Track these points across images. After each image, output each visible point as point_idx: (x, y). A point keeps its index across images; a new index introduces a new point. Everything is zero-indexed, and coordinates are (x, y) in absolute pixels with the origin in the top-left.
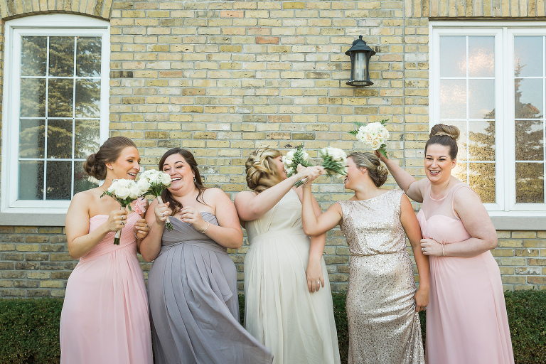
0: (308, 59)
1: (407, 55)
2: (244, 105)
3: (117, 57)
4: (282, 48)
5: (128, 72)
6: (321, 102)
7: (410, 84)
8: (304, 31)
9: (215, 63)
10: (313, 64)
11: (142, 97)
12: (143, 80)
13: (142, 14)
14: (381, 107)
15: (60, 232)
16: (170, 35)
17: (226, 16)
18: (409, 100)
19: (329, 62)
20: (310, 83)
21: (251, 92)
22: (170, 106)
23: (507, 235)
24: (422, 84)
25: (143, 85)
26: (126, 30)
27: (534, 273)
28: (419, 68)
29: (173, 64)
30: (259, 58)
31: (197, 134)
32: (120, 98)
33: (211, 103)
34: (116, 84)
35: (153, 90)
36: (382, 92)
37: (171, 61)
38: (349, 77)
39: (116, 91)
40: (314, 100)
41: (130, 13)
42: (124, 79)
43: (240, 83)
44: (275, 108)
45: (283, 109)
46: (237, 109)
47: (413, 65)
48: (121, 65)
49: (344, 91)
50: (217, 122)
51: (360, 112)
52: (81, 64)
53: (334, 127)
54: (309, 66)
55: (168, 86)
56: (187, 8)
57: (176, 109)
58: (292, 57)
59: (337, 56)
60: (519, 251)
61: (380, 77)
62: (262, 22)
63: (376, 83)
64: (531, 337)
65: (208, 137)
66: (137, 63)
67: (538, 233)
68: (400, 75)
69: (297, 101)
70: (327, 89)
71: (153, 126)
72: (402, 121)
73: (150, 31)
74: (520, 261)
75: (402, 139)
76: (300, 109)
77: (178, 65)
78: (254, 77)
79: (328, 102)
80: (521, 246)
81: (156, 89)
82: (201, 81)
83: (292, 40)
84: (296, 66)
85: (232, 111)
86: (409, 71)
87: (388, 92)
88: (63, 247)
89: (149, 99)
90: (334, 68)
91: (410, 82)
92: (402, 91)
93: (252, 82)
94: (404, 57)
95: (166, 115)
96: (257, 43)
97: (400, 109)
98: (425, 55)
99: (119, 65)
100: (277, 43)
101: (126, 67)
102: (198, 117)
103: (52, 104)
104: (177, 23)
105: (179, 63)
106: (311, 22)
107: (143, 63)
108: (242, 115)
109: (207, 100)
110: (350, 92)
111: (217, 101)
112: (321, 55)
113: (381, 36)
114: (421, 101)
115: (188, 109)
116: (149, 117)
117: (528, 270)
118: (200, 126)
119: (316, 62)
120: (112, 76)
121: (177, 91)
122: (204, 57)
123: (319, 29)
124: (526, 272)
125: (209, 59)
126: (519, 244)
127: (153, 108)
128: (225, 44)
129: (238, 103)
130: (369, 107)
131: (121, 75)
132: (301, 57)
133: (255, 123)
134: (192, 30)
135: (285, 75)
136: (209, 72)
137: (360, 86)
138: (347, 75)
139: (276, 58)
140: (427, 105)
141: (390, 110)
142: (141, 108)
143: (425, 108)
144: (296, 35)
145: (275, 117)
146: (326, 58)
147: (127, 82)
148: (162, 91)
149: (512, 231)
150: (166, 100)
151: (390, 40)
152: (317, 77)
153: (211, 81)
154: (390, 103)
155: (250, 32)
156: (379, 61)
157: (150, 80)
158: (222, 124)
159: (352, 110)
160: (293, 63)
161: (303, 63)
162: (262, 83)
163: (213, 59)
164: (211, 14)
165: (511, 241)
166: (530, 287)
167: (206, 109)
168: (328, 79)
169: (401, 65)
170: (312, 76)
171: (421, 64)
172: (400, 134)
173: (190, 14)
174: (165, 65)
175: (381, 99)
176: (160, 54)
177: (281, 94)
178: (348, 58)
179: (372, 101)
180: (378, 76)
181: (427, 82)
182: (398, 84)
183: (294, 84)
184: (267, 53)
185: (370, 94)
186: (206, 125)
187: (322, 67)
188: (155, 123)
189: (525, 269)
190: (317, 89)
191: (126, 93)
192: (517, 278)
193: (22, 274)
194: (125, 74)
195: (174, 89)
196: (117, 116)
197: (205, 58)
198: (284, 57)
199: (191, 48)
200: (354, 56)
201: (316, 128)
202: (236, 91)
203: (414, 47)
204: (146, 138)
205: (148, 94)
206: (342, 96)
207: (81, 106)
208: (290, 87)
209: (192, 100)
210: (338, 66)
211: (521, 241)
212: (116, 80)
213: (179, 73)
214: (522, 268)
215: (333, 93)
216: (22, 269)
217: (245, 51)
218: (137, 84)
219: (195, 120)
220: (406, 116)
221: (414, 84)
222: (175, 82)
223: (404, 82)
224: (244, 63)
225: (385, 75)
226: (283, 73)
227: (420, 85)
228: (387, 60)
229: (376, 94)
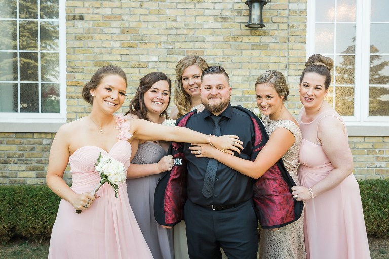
0: (216, 7)
1: (291, 5)
2: (168, 42)
3: (71, 3)
5: (80, 16)
6: (226, 40)
7: (293, 26)
9: (146, 10)
10: (221, 10)
11: (90, 35)
12: (91, 22)
14: (271, 44)
15: (32, 136)
18: (292, 39)
19: (232, 10)
20: (218, 25)
21: (173, 32)
22: (112, 43)
23: (362, 139)
24: (302, 27)
25: (91, 26)
27: (381, 167)
28: (300, 14)
29: (114, 10)
30: (180, 6)
31: (133, 63)
32: (74, 36)
33: (143, 40)
34: (71, 25)
35: (99, 30)
36: (271, 33)
37: (113, 8)
38: (248, 21)
39: (71, 30)
40: (221, 39)
42: (76, 22)
43: (165, 24)
44: (191, 44)
45: (197, 45)
46: (163, 45)
47: (295, 12)
48: (74, 11)
49: (244, 32)
50: (148, 55)
51: (255, 48)
52: (44, 12)
53: (235, 59)
54: (217, 12)
55: (110, 27)
57: (117, 44)
58: (205, 5)
59: (238, 5)
60: (370, 151)
61: (271, 21)
63: (268, 26)
64: (378, 213)
65: (141, 66)
66: (86, 9)
67: (384, 138)
68: (285, 20)
69: (208, 39)
70: (230, 30)
71: (100, 57)
72: (286, 54)
74: (371, 158)
75: (286, 68)
76: (210, 45)
77: (118, 11)
78: (175, 20)
79: (231, 40)
80: (371, 147)
81: (101, 29)
82: (136, 23)
84: (207, 12)
85: (159, 46)
86: (292, 16)
87: (276, 33)
88: (34, 147)
89: (96, 36)
90: (236, 14)
91: (293, 25)
92: (286, 32)
93: (174, 24)
94: (288, 6)
95: (109, 49)
97: (285, 46)
98: (304, 5)
99: (73, 10)
101: (78, 12)
102: (133, 51)
103: (23, 42)
105: (118, 9)
107: (91, 9)
108: (167, 49)
109: (140, 38)
110: (248, 32)
111: (148, 39)
112: (226, 4)
114: (301, 40)
115: (126, 45)
116: (97, 50)
117: (376, 164)
118: (135, 57)
119: (222, 9)
120: (68, 19)
121: (117, 31)
122: (137, 4)
124: (374, 166)
125: (141, 6)
126: (370, 146)
127: (99, 43)
129: (164, 40)
130: (262, 44)
131: (74, 18)
132: (211, 6)
133: (177, 56)
135: (199, 19)
136: (142, 17)
137: (255, 28)
138: (246, 20)
139: (192, 6)
140: (305, 42)
141: (277, 46)
142: (90, 43)
143: (304, 45)
145: (191, 51)
146: (230, 6)
147: (79, 23)
148: (106, 30)
149: (365, 136)
150: (109, 38)
152: (223, 20)
153: (143, 23)
154: (277, 41)
156: (270, 9)
157: (96, 22)
158: (152, 56)
159: (249, 47)
160: (205, 10)
161: (213, 10)
162: (182, 25)
163: (145, 6)
165: (364, 144)
166: (377, 177)
167: (139, 45)
168: (231, 23)
169: (286, 12)
170: (220, 20)
171: (301, 12)
172: (285, 64)
174: (108, 11)
175: (271, 38)
176: (104, 2)
177: (196, 34)
178: (247, 6)
179: (265, 39)
180: (269, 20)
181: (306, 26)
182: (284, 27)
183: (206, 26)
184: (185, 2)
185: (263, 34)
186: (139, 57)
187: (227, 13)
188: (101, 55)
189: (374, 164)
190: (223, 30)
191: (78, 32)
192: (368, 170)
193: (4, 167)
194: (77, 17)
195: (115, 29)
196: (72, 49)
197: (138, 6)
198: (198, 6)
200: (251, 5)
201: (222, 60)
202: (162, 31)
204: (95, 66)
205: (95, 33)
206: (242, 35)
207: (45, 43)
208: (202, 28)
209: (129, 38)
210: (239, 12)
211: (372, 144)
212: (70, 22)
213: (118, 17)
214: (371, 163)
215: (236, 33)
216: (4, 164)
218: (86, 25)
219: (131, 53)
220: (290, 51)
221: (295, 26)
222: (116, 24)
223: (289, 25)
224: (168, 9)
225: (274, 20)
226: (197, 17)
227: (300, 28)
228: (276, 8)
229: (267, 34)
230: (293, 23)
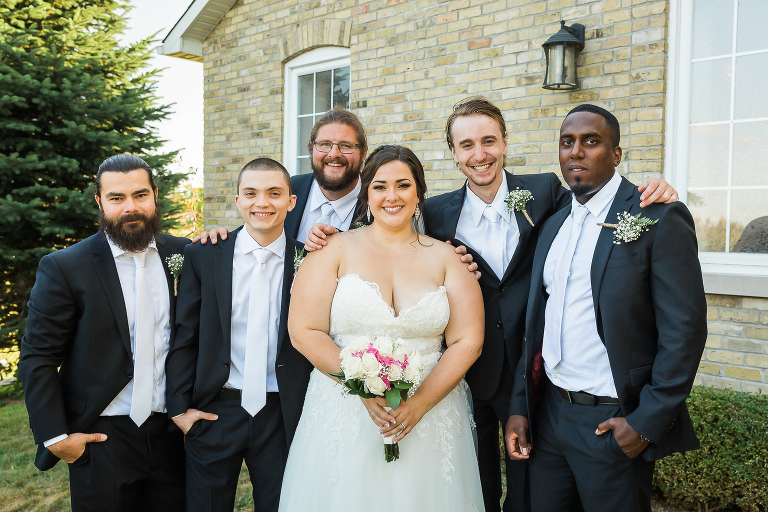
0: (520, 61)
1: (634, 36)
3: (355, 85)
4: (494, 50)
5: (363, 102)
6: (533, 115)
7: (638, 77)
8: (516, 24)
9: (431, 81)
11: (373, 127)
12: (374, 109)
13: (373, 36)
16: (395, 54)
17: (442, 21)
18: (637, 102)
20: (521, 91)
22: (394, 135)
24: (655, 75)
25: (374, 114)
26: (362, 56)
28: (651, 51)
29: (397, 87)
30: (472, 68)
33: (427, 128)
35: (381, 119)
36: (603, 93)
37: (396, 84)
40: (525, 114)
41: (364, 35)
42: (360, 110)
43: (453, 101)
47: (642, 48)
48: (358, 95)
50: (432, 150)
53: (546, 147)
54: (520, 70)
55: (393, 113)
56: (409, 21)
57: (400, 138)
58: (504, 60)
61: (601, 72)
62: (475, 21)
63: (596, 82)
66: (369, 90)
68: (625, 66)
70: (539, 97)
73: (380, 53)
75: (626, 158)
77: (401, 88)
78: (466, 92)
79: (540, 115)
81: (383, 118)
82: (419, 103)
83: (504, 38)
84: (508, 71)
86: (637, 58)
87: (611, 93)
89: (379, 128)
91: (638, 74)
92: (627, 89)
94: (631, 38)
96: (469, 49)
97: (625, 115)
98: (658, 31)
100: (488, 46)
102: (417, 146)
104: (400, 39)
105: (401, 86)
106: (524, 11)
107: (374, 90)
109: (424, 125)
111: (432, 125)
112: (534, 52)
113: (605, 12)
114: (653, 101)
115: (409, 137)
119: (528, 63)
120: (352, 107)
121: (399, 118)
123: (532, 18)
125: (426, 76)
127: (381, 138)
128: (441, 56)
131: (358, 105)
132: (511, 60)
134: (412, 45)
135: (496, 84)
136: (427, 92)
139: (487, 65)
140: (664, 105)
142: (373, 139)
143: (659, 111)
144: (508, 32)
146: (539, 55)
147: (362, 112)
148: (389, 118)
150: (391, 129)
151: (616, 17)
152: (529, 82)
153: (428, 102)
154: (613, 108)
155: (464, 37)
156: (602, 49)
157: (379, 107)
158: (438, 152)
160: (505, 69)
161: (515, 68)
163: (431, 75)
164: (428, 23)
167: (423, 136)
169: (628, 51)
170: (524, 82)
171: (655, 45)
173: (411, 27)
174: (390, 90)
176: (388, 77)
178: (543, 54)
180: (598, 72)
182: (623, 79)
183: (505, 95)
184: (479, 60)
185: (589, 97)
186: (423, 154)
187: (534, 69)
190: (528, 98)
194: (361, 104)
195: (398, 115)
197: (423, 76)
198: (496, 63)
199: (411, 66)
201: (527, 150)
203: (644, 22)
205: (377, 124)
206: (556, 105)
208: (501, 100)
209: (412, 126)
213: (402, 97)
215: (547, 101)
217: (458, 61)
218: (369, 114)
221: (642, 76)
222: (398, 108)
223: (631, 75)
224: (457, 76)
225: (608, 68)
226: (494, 82)
227: (650, 77)
228: (611, 46)
229: (596, 97)
230: (638, 71)
